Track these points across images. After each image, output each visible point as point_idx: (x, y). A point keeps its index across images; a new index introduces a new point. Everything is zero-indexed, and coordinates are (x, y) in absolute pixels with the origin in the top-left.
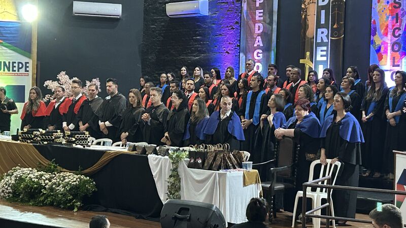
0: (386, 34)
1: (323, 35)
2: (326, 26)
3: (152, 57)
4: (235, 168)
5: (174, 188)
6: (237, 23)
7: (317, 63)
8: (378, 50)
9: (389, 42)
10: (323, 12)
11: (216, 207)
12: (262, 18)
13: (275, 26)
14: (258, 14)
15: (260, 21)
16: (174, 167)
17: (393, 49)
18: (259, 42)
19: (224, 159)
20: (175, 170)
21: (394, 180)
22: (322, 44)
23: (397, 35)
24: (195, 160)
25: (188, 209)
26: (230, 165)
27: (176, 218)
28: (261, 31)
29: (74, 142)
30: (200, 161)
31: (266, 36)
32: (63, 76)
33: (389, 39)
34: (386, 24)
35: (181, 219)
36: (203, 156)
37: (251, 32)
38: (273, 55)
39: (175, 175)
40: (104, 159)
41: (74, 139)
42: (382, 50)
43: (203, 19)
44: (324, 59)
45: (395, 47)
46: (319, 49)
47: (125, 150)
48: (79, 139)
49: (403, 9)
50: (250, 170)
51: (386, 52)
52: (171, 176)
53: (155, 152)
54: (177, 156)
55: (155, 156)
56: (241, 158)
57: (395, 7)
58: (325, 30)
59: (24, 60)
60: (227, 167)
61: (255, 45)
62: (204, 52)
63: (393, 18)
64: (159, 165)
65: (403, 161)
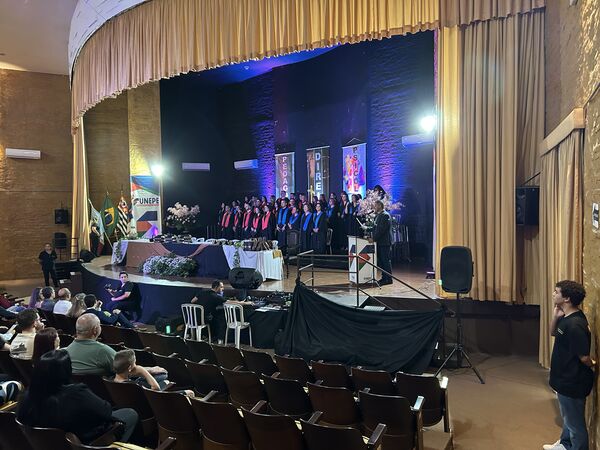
0: (351, 175)
1: (319, 176)
2: (320, 171)
4: (268, 249)
5: (237, 262)
6: (273, 171)
8: (347, 183)
9: (352, 179)
10: (318, 164)
11: (257, 270)
12: (286, 168)
13: (293, 173)
14: (284, 166)
15: (285, 170)
16: (237, 251)
17: (354, 182)
18: (285, 181)
19: (263, 245)
22: (319, 181)
23: (356, 175)
24: (247, 247)
25: (243, 272)
26: (266, 248)
27: (236, 277)
28: (286, 175)
29: (183, 241)
30: (250, 247)
31: (288, 177)
32: (178, 205)
33: (352, 177)
34: (350, 169)
35: (239, 278)
36: (252, 244)
37: (280, 176)
38: (293, 187)
39: (237, 255)
40: (200, 248)
41: (183, 239)
44: (320, 189)
46: (317, 184)
47: (211, 243)
48: (186, 239)
49: (358, 161)
50: (277, 250)
51: (351, 184)
52: (235, 256)
53: (226, 243)
54: (238, 245)
56: (272, 244)
57: (354, 160)
58: (319, 174)
59: (155, 197)
60: (264, 249)
61: (284, 183)
63: (354, 166)
64: (229, 251)
65: (352, 241)
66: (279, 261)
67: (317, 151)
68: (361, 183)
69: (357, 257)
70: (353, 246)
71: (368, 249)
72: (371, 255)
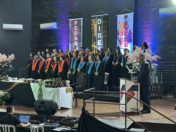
0: (122, 35)
1: (100, 35)
2: (101, 32)
3: (35, 45)
4: (63, 87)
5: (40, 95)
6: (68, 31)
7: (98, 46)
8: (120, 41)
9: (123, 38)
10: (99, 27)
11: (55, 101)
12: (77, 29)
13: (82, 32)
14: (76, 28)
15: (76, 31)
16: (40, 87)
17: (125, 41)
18: (76, 38)
19: (59, 84)
20: (40, 88)
21: (119, 89)
22: (99, 39)
23: (126, 35)
24: (48, 84)
25: (44, 102)
26: (61, 86)
27: (40, 106)
28: (77, 34)
29: (2, 79)
30: (50, 85)
31: (78, 36)
33: (123, 37)
34: (122, 31)
35: (42, 106)
36: (51, 82)
37: (73, 35)
38: (81, 43)
39: (40, 90)
40: (14, 85)
41: (2, 78)
42: (121, 40)
43: (55, 30)
44: (101, 44)
45: (126, 39)
46: (99, 41)
47: (22, 82)
48: (4, 78)
49: (128, 25)
50: (69, 87)
51: (122, 42)
52: (39, 91)
53: (33, 82)
54: (41, 83)
55: (33, 83)
56: (65, 83)
57: (125, 24)
58: (100, 34)
60: (60, 87)
61: (75, 40)
62: (55, 43)
63: (124, 28)
64: (35, 87)
65: (122, 82)
66: (70, 95)
67: (99, 18)
68: (129, 41)
69: (126, 94)
70: (123, 86)
71: (134, 88)
72: (135, 92)
